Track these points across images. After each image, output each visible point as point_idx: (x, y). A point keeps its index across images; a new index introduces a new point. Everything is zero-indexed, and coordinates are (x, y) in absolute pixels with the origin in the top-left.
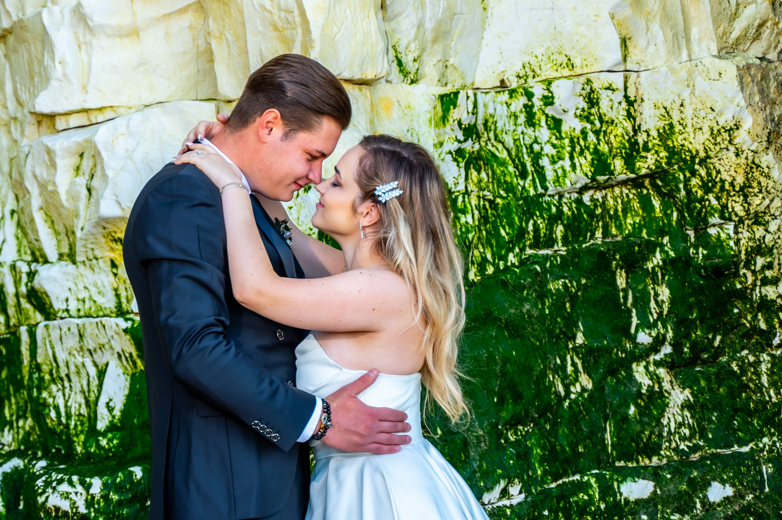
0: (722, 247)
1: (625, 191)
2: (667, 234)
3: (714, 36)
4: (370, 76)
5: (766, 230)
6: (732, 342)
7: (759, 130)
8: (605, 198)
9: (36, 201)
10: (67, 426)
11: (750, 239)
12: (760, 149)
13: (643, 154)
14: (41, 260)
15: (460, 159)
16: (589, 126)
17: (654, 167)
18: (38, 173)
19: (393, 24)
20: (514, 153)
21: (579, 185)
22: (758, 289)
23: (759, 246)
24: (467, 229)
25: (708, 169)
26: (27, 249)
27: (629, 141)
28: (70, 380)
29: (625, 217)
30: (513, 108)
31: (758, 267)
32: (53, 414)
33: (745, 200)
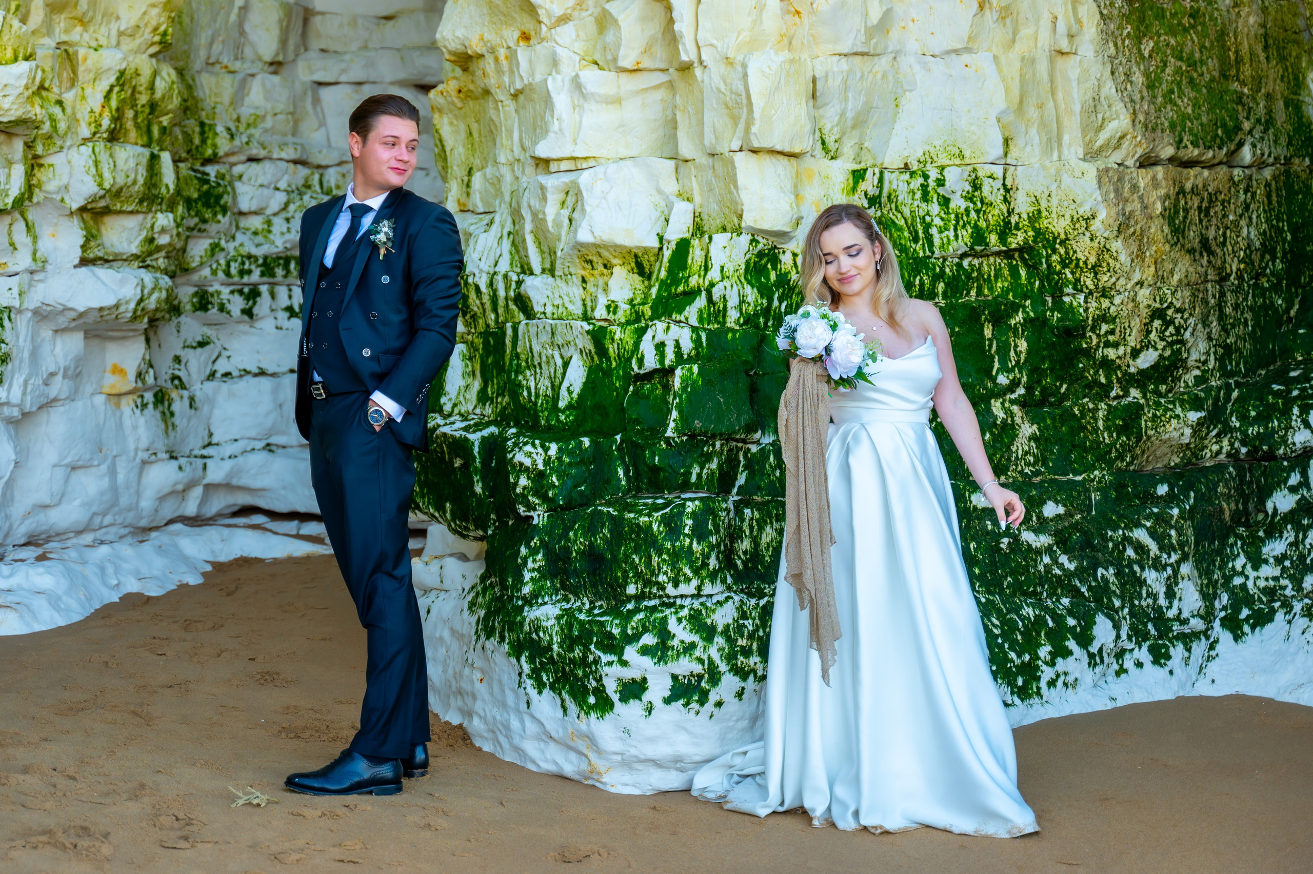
0: (1073, 313)
1: (998, 260)
2: (1029, 298)
3: (1081, 143)
4: (797, 150)
5: (1112, 303)
6: (1077, 391)
7: (1111, 221)
8: (981, 264)
9: (528, 226)
10: (535, 404)
11: (1097, 309)
12: (1111, 237)
13: (1014, 232)
14: (527, 272)
16: (970, 206)
17: (1021, 244)
18: (532, 203)
19: (821, 111)
20: (909, 222)
21: (960, 252)
22: (1100, 350)
23: (1104, 315)
25: (1067, 248)
26: (518, 263)
27: (1003, 220)
28: (541, 368)
29: (996, 281)
30: (912, 186)
31: (1103, 332)
32: (525, 393)
33: (1095, 276)
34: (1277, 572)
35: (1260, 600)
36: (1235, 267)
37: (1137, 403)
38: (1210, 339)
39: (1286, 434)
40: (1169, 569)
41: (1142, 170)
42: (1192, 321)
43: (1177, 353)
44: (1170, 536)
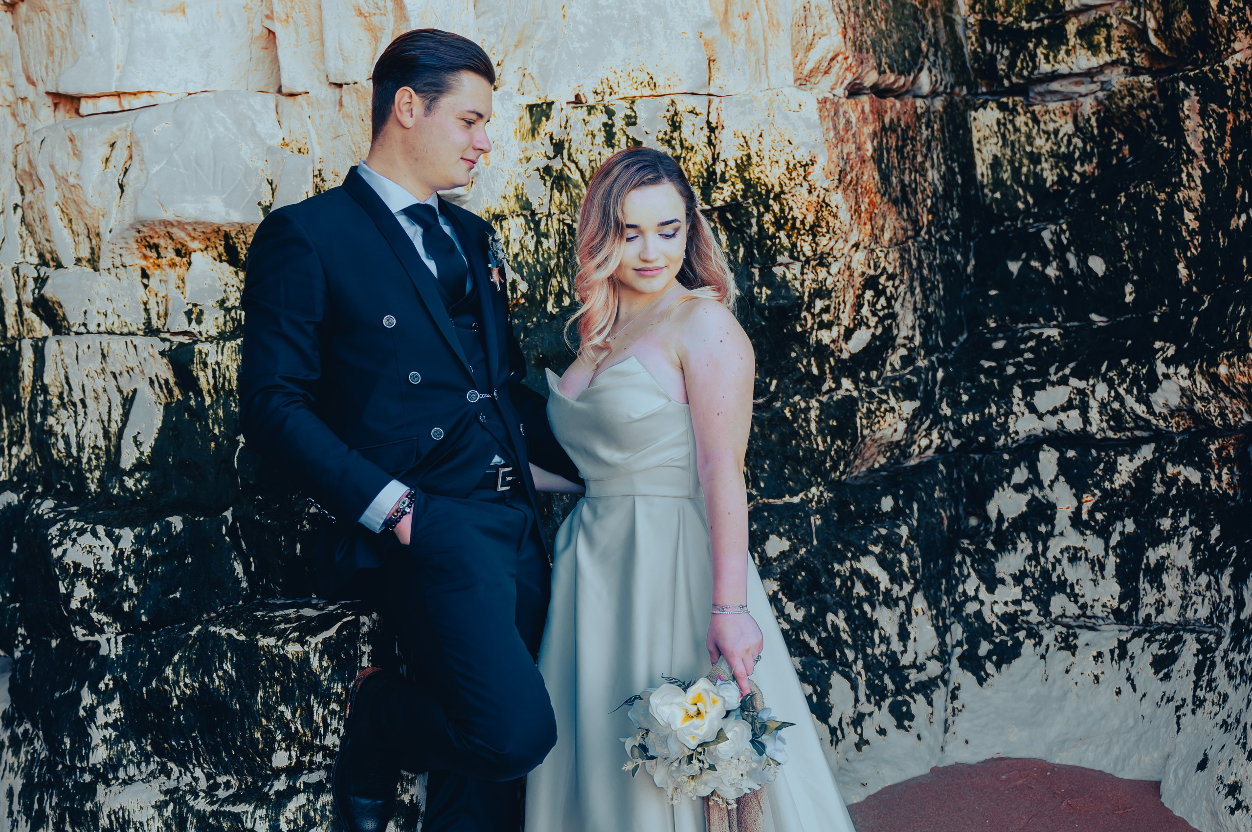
0: (787, 288)
3: (791, 67)
5: (828, 272)
6: (787, 387)
7: (832, 166)
10: (78, 459)
11: (813, 281)
12: (831, 188)
13: (720, 185)
14: (51, 263)
15: (547, 178)
17: (729, 200)
19: (480, 21)
22: (814, 333)
23: (821, 288)
24: (549, 254)
25: (781, 204)
26: (33, 249)
27: (707, 170)
28: (84, 406)
30: (590, 126)
31: (817, 310)
32: (61, 444)
33: (814, 239)
34: (1016, 592)
35: (999, 629)
36: (925, 218)
37: (851, 396)
38: (915, 310)
39: (1006, 421)
40: (902, 604)
41: (852, 101)
42: (902, 289)
43: (888, 330)
44: (901, 563)
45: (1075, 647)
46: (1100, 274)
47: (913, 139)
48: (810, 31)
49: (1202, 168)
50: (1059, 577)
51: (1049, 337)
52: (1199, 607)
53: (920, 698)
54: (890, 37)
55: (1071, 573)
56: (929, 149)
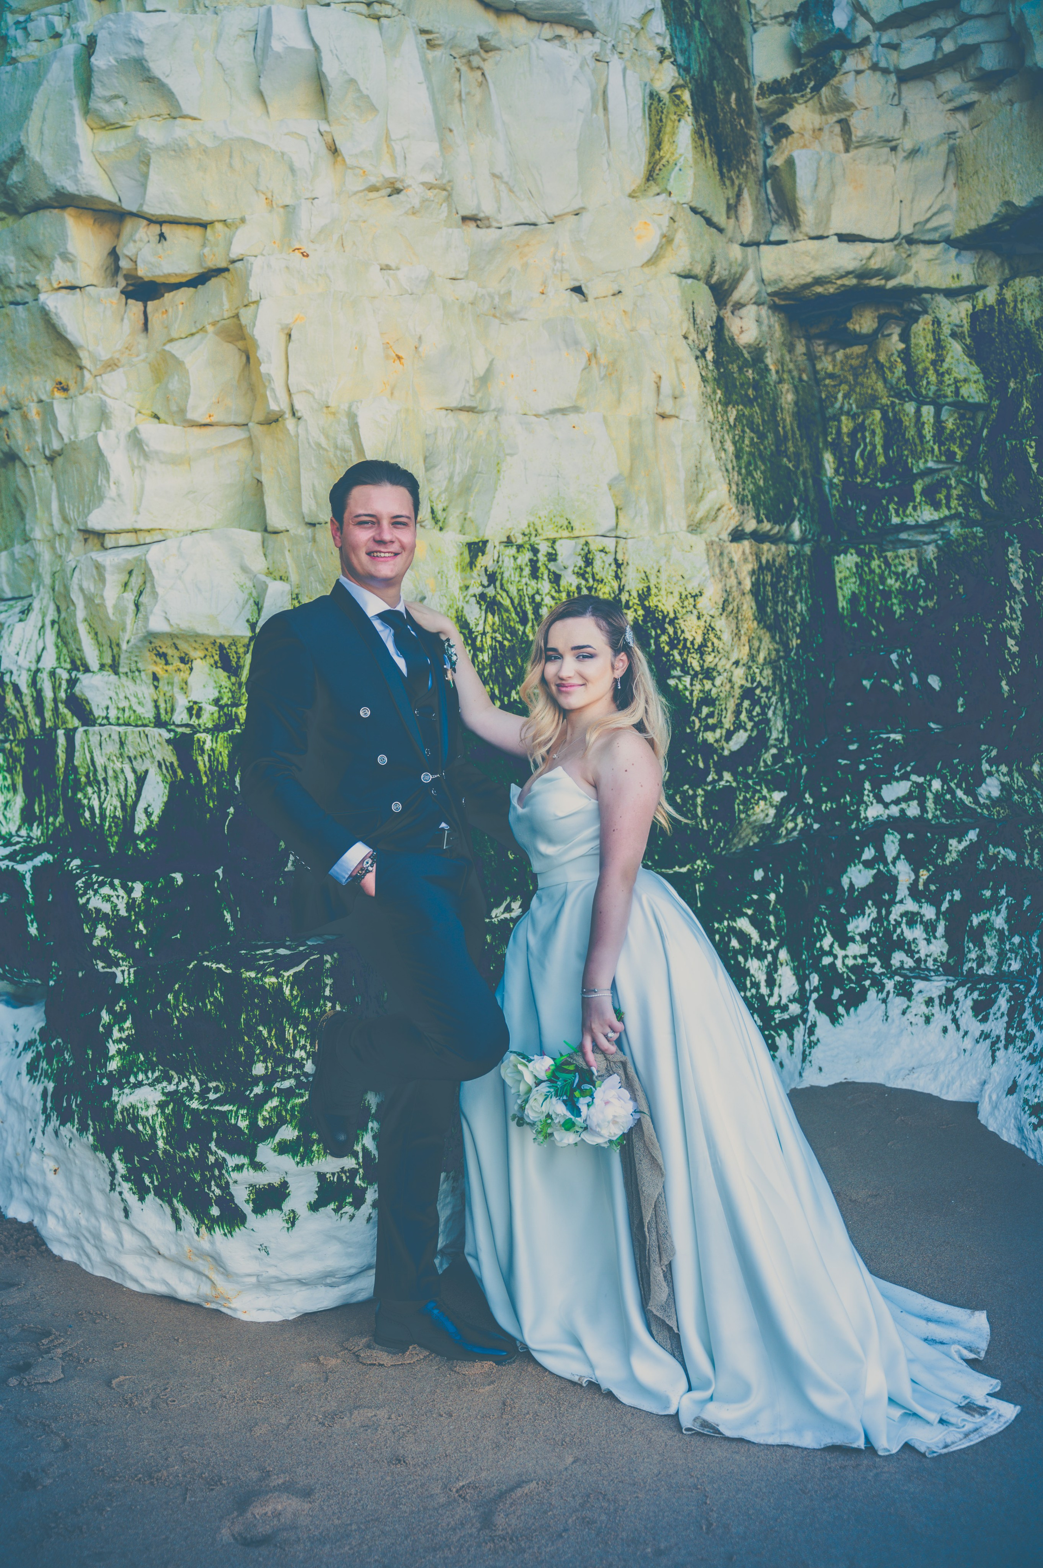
0: (679, 696)
3: (684, 515)
5: (713, 684)
7: (717, 597)
10: (101, 828)
11: (701, 691)
12: (716, 615)
14: (81, 668)
15: (482, 603)
16: (583, 583)
18: (85, 586)
19: (429, 474)
20: (516, 602)
22: (701, 734)
23: (706, 697)
25: (675, 628)
26: (66, 657)
28: (106, 784)
30: (519, 562)
31: (703, 715)
32: (87, 815)
33: (701, 658)
34: (863, 949)
35: (849, 979)
36: (795, 642)
37: (730, 786)
38: (784, 717)
39: (858, 810)
40: (770, 957)
41: (734, 545)
42: (774, 699)
43: (762, 733)
44: (770, 922)
45: (911, 994)
46: (938, 689)
47: (786, 577)
48: (701, 486)
49: (1021, 602)
50: (898, 936)
51: (894, 740)
52: (1013, 962)
53: (784, 1034)
54: (768, 493)
55: (909, 934)
56: (799, 586)
